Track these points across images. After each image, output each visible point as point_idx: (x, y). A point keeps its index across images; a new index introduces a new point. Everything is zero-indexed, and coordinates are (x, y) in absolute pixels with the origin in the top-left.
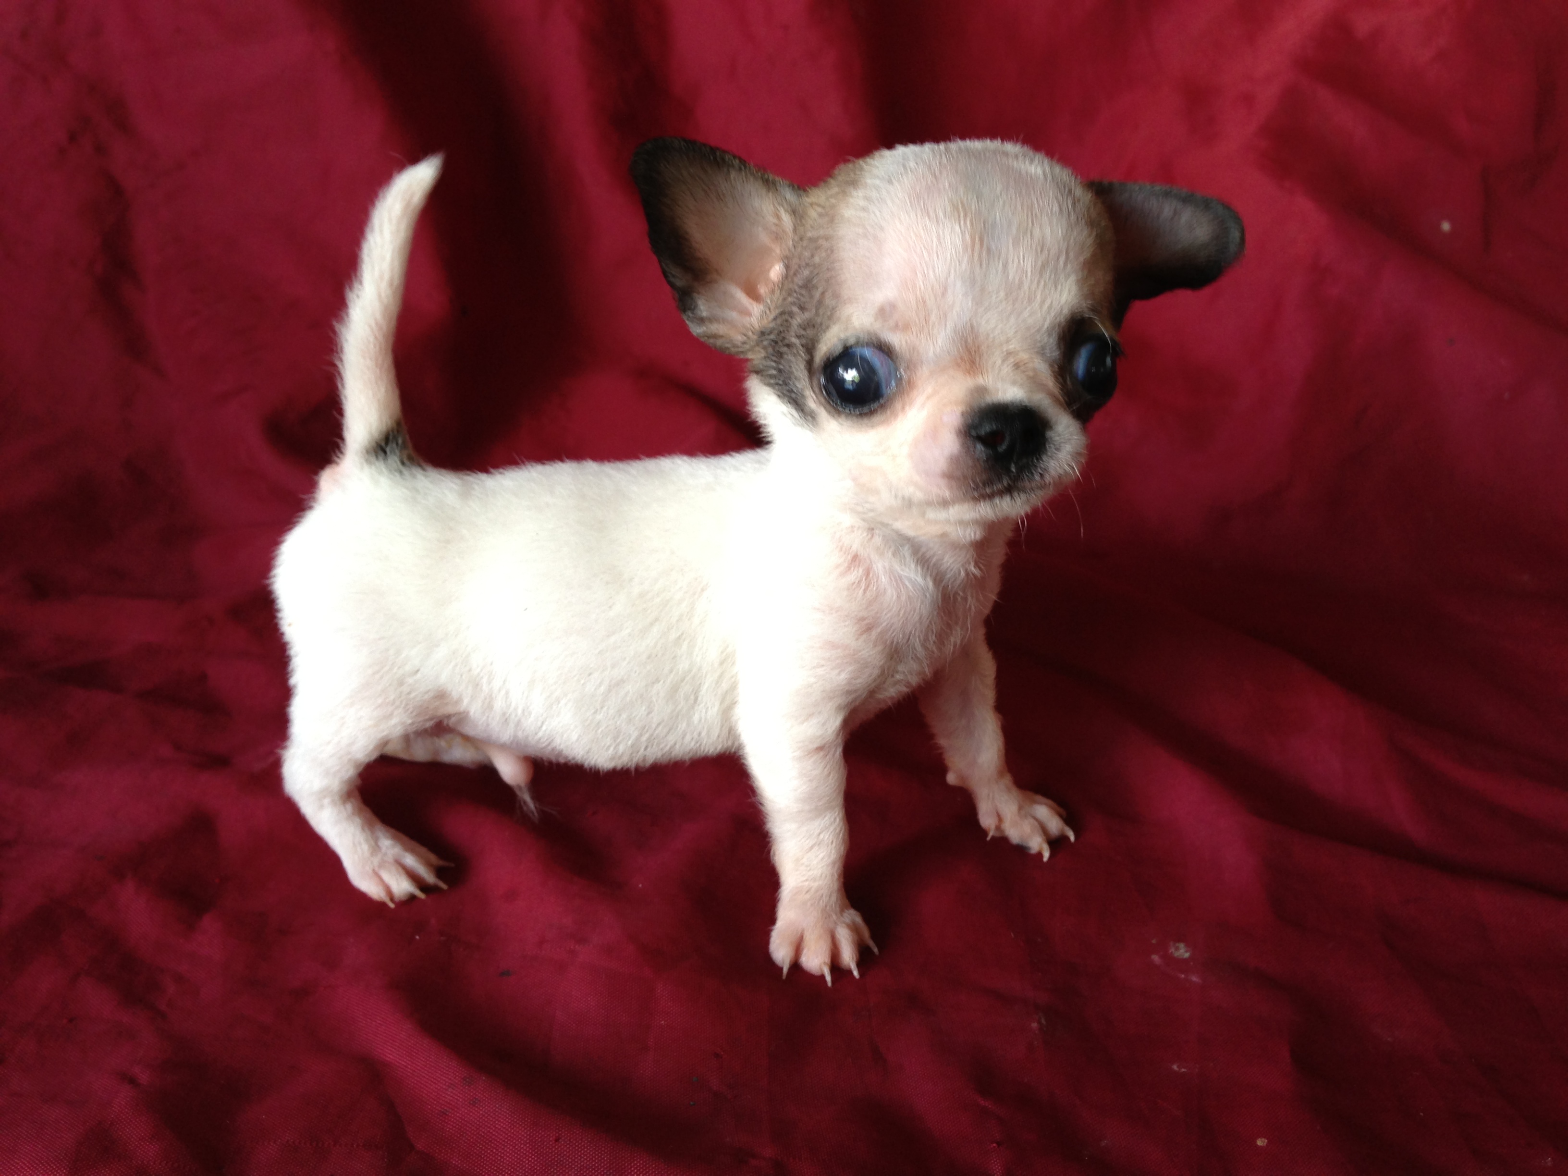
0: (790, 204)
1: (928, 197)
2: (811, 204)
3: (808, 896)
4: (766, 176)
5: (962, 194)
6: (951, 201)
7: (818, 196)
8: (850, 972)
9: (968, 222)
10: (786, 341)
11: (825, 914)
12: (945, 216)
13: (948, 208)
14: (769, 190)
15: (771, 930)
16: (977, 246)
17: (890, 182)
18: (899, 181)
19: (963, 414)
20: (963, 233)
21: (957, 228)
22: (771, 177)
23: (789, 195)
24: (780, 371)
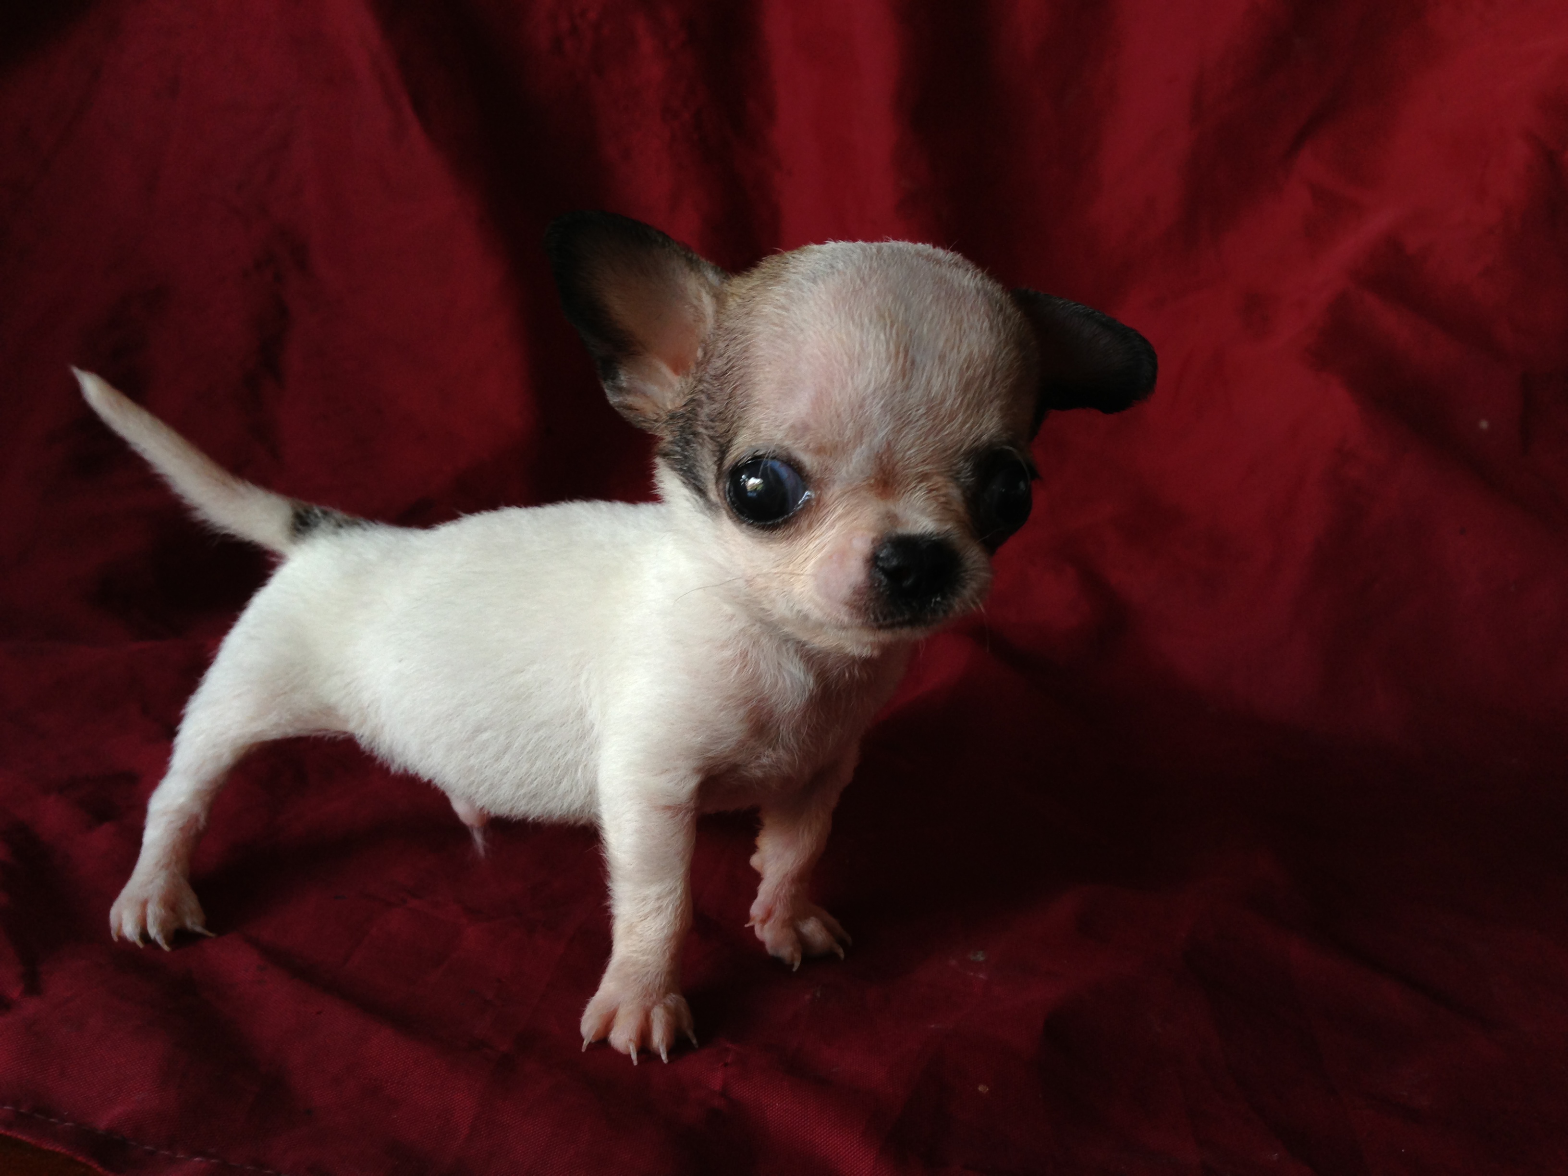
0: (711, 286)
1: (855, 300)
2: (733, 294)
3: (632, 970)
4: (690, 255)
5: (890, 302)
6: (878, 308)
7: (740, 286)
8: (659, 1056)
9: (894, 331)
10: (693, 429)
11: (646, 993)
12: (871, 321)
13: (875, 316)
14: (692, 269)
15: (587, 1002)
16: (901, 355)
17: (814, 281)
18: (824, 281)
19: (873, 541)
20: (888, 343)
21: (882, 337)
22: (695, 257)
23: (712, 276)
24: (686, 457)
